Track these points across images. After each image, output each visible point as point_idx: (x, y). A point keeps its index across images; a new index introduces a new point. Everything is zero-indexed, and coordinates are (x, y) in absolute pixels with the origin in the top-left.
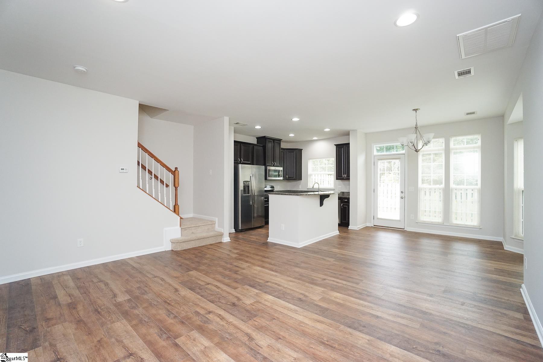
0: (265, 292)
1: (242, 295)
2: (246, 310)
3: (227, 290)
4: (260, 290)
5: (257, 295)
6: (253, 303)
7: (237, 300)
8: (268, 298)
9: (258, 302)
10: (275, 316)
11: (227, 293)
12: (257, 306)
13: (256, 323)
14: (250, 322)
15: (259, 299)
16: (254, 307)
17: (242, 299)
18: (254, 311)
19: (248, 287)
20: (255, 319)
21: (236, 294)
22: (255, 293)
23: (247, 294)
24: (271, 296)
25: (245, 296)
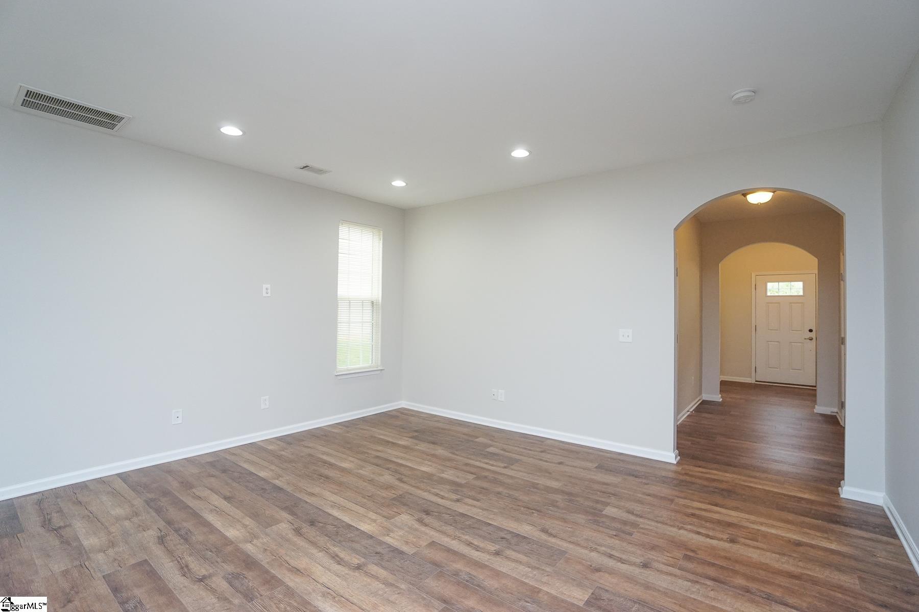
0: (371, 537)
1: (416, 530)
2: (408, 505)
3: (449, 539)
4: (381, 543)
5: (388, 531)
6: (396, 516)
7: (423, 520)
8: (369, 525)
9: (388, 518)
10: (367, 499)
11: (445, 533)
12: (390, 512)
13: (393, 492)
14: (401, 493)
15: (385, 523)
16: (395, 510)
17: (415, 521)
18: (394, 504)
19: (405, 548)
20: (395, 496)
21: (428, 531)
22: (392, 534)
23: (407, 532)
24: (362, 529)
25: (409, 528)
